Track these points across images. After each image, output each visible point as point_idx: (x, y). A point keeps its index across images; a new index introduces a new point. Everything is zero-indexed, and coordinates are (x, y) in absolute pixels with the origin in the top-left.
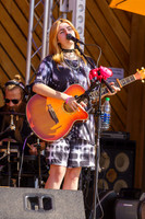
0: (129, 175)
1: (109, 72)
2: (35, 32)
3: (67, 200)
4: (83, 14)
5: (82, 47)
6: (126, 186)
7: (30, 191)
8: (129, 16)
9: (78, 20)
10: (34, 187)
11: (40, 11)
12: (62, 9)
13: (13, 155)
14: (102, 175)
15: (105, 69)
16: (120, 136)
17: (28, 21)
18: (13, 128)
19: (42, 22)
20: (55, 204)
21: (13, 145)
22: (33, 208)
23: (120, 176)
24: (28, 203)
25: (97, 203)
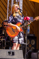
0: (35, 46)
1: (29, 18)
2: (9, 7)
3: (18, 53)
4: (22, 2)
5: (22, 11)
6: (34, 49)
7: (8, 50)
8: (34, 3)
9: (21, 4)
10: (9, 49)
11: (10, 2)
12: (16, 1)
13: (4, 41)
14: (28, 46)
15: (28, 17)
16: (32, 35)
17: (7, 4)
18: (4, 33)
19: (11, 5)
20: (15, 54)
21: (3, 38)
22: (9, 55)
23: (32, 46)
24: (8, 54)
25: (26, 53)
